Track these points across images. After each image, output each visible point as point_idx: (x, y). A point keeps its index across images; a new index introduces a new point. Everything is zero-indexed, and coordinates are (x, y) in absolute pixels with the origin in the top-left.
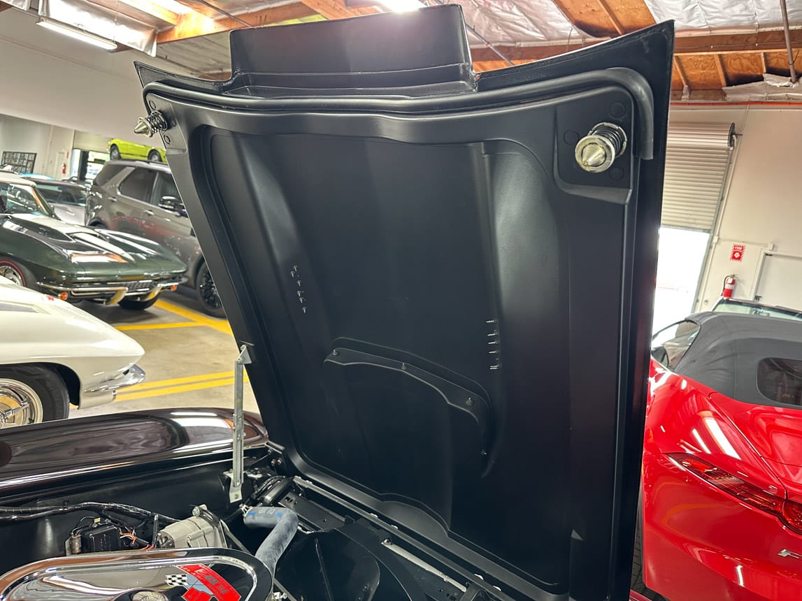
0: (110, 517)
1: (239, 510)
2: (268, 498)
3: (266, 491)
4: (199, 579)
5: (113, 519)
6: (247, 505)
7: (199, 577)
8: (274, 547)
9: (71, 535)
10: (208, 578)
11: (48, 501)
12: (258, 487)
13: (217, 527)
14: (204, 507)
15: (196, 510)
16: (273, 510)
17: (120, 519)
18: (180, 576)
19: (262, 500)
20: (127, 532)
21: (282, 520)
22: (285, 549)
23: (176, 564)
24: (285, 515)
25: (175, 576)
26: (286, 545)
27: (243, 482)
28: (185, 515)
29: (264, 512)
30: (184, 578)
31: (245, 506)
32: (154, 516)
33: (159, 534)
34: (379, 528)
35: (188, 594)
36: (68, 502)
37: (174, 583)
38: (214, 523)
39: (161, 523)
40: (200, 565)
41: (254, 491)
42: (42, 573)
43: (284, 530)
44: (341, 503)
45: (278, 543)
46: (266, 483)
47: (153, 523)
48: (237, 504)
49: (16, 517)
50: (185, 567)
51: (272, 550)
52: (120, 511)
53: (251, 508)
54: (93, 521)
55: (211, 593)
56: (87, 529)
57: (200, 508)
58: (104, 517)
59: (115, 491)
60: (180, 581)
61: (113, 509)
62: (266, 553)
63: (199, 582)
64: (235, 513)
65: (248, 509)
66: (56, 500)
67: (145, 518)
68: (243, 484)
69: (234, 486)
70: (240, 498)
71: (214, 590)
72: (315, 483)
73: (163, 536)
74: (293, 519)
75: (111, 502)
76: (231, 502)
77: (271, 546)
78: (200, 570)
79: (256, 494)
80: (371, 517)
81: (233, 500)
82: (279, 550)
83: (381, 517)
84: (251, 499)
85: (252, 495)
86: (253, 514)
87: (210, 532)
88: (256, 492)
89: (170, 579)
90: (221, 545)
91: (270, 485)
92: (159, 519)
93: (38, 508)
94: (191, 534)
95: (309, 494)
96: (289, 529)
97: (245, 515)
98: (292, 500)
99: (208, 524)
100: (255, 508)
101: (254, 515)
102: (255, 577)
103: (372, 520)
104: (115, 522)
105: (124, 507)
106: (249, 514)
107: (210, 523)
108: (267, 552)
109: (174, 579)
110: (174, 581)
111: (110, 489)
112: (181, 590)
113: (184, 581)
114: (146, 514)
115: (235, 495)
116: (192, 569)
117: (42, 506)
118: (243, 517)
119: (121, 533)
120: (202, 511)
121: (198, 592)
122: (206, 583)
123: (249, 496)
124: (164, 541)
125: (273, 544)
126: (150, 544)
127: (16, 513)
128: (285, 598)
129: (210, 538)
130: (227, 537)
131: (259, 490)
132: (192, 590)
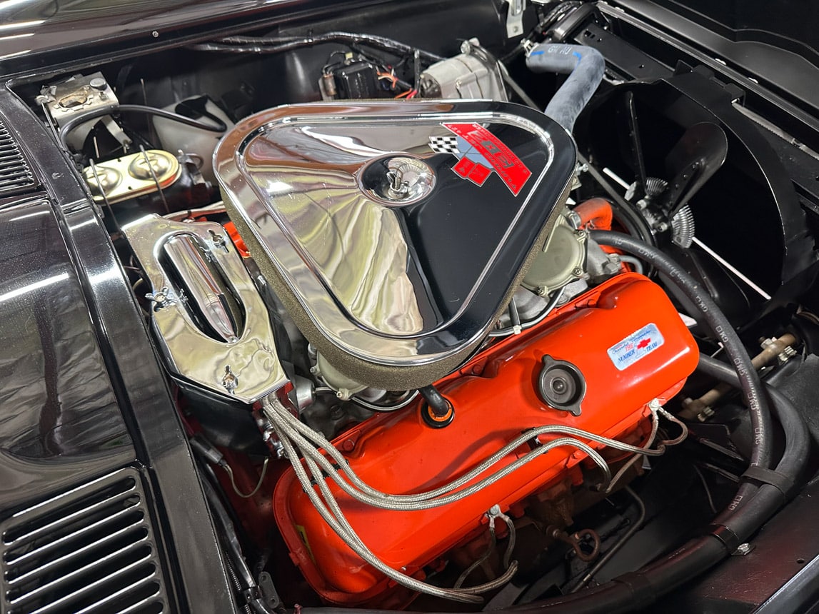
0: (363, 52)
1: (519, 47)
2: (560, 31)
3: (554, 23)
4: (473, 145)
5: (368, 54)
6: (530, 39)
7: (474, 142)
8: (572, 101)
9: (322, 74)
10: (486, 144)
11: (290, 30)
12: (545, 16)
13: (493, 69)
14: (475, 41)
15: (465, 46)
16: (568, 49)
17: (374, 55)
18: (447, 139)
19: (552, 35)
20: (385, 72)
21: (581, 65)
22: (586, 103)
23: (442, 121)
24: (586, 57)
25: (441, 139)
26: (587, 98)
27: (524, 9)
28: (452, 52)
29: (556, 51)
30: (453, 143)
31: (528, 42)
32: (413, 54)
33: (422, 76)
34: (727, 80)
35: (459, 166)
36: (312, 31)
37: (440, 149)
38: (489, 64)
39: (423, 62)
40: (475, 124)
41: (539, 22)
42: (278, 123)
43: (586, 78)
44: (669, 42)
45: (578, 96)
46: (555, 10)
47: (413, 61)
48: (518, 40)
49: (259, 50)
50: (454, 126)
51: (569, 105)
52: (373, 45)
53: (537, 45)
54: (345, 57)
55: (490, 166)
56: (338, 66)
57: (470, 43)
58: (356, 52)
59: (365, 18)
60: (447, 146)
61: (366, 42)
62: (560, 109)
63: (474, 150)
64: (514, 51)
65: (532, 46)
66: (299, 29)
67: (404, 54)
68: (524, 12)
69: (513, 15)
70: (521, 32)
71: (494, 162)
72: (627, 11)
73: (427, 79)
74: (598, 64)
75: (363, 33)
76: (510, 36)
77: (568, 99)
78: (475, 132)
79: (542, 27)
80: (716, 64)
81: (511, 33)
82: (579, 105)
83: (729, 64)
84: (535, 33)
85: (537, 28)
86: (540, 53)
87: (484, 76)
88: (542, 24)
89: (435, 143)
90: (500, 96)
91: (561, 14)
92: (421, 57)
93: (281, 39)
94: (460, 78)
95: (619, 27)
96: (593, 77)
97: (528, 55)
98: (594, 36)
99: (481, 65)
100: (542, 45)
101: (540, 55)
102: (551, 148)
103: (719, 70)
104: (370, 59)
105: (378, 39)
106: (534, 53)
107: (484, 63)
108: (563, 107)
109: (440, 143)
110: (440, 146)
111: (359, 16)
112: (450, 159)
113: (454, 147)
114: (404, 49)
115: (514, 27)
116: (464, 129)
117: (285, 36)
118: (525, 57)
119: (379, 73)
120: (473, 47)
121: (472, 164)
122: (482, 151)
123: (533, 29)
124: (428, 84)
125: (572, 97)
126: (413, 87)
127: (259, 45)
128: (585, 170)
129: (484, 83)
130: (506, 84)
131: (546, 21)
132: (465, 160)
